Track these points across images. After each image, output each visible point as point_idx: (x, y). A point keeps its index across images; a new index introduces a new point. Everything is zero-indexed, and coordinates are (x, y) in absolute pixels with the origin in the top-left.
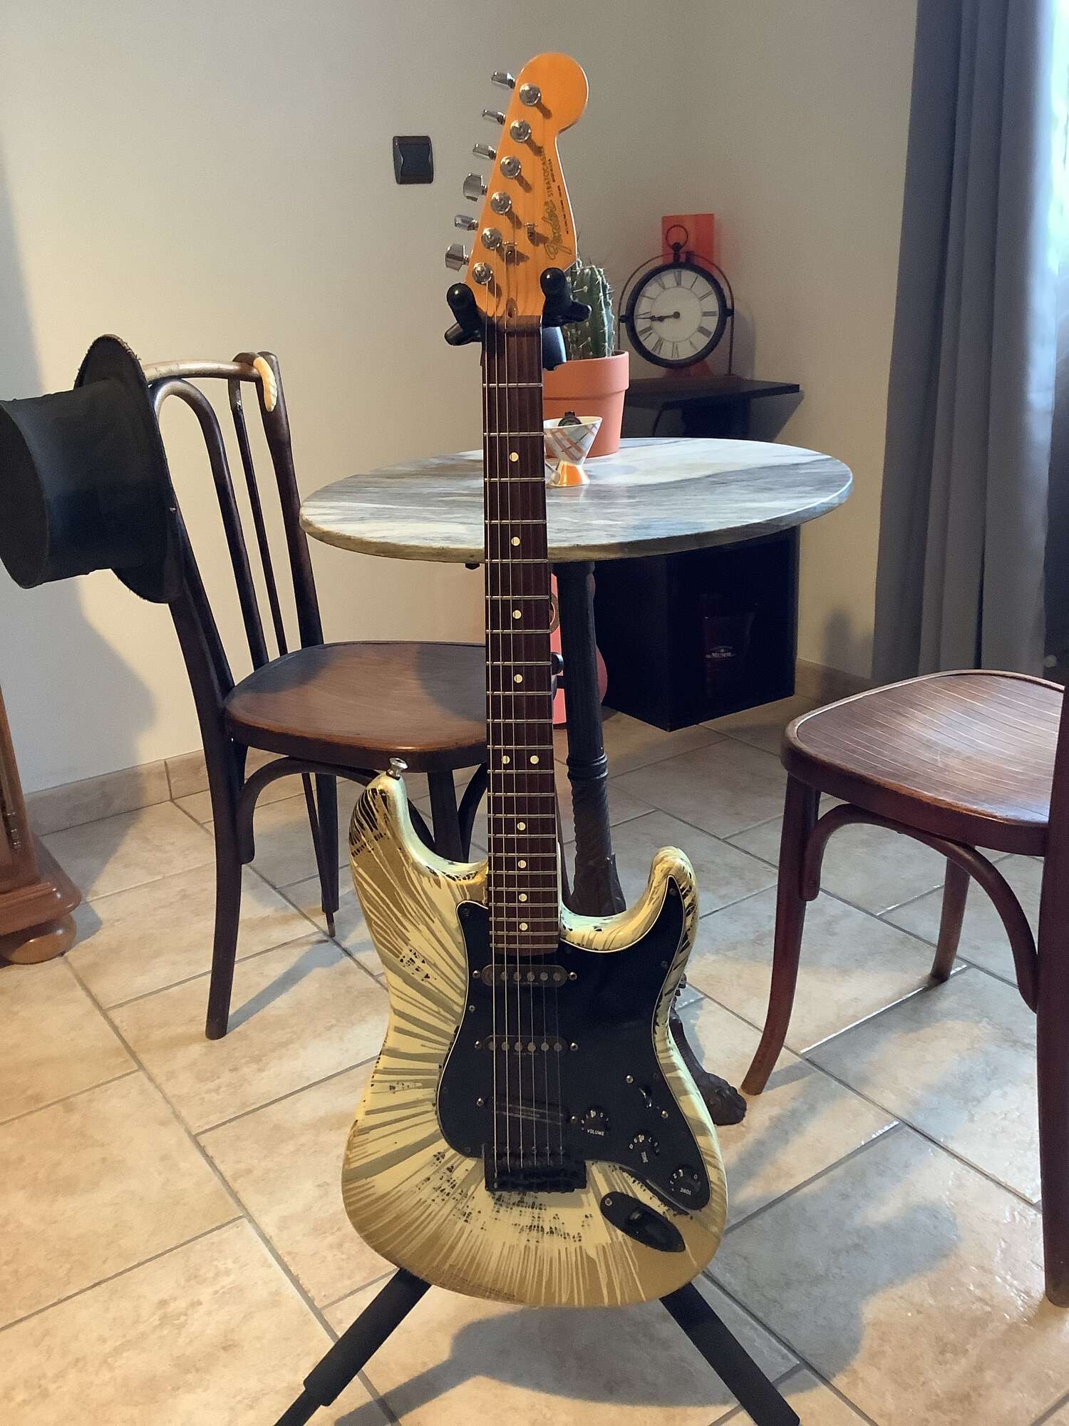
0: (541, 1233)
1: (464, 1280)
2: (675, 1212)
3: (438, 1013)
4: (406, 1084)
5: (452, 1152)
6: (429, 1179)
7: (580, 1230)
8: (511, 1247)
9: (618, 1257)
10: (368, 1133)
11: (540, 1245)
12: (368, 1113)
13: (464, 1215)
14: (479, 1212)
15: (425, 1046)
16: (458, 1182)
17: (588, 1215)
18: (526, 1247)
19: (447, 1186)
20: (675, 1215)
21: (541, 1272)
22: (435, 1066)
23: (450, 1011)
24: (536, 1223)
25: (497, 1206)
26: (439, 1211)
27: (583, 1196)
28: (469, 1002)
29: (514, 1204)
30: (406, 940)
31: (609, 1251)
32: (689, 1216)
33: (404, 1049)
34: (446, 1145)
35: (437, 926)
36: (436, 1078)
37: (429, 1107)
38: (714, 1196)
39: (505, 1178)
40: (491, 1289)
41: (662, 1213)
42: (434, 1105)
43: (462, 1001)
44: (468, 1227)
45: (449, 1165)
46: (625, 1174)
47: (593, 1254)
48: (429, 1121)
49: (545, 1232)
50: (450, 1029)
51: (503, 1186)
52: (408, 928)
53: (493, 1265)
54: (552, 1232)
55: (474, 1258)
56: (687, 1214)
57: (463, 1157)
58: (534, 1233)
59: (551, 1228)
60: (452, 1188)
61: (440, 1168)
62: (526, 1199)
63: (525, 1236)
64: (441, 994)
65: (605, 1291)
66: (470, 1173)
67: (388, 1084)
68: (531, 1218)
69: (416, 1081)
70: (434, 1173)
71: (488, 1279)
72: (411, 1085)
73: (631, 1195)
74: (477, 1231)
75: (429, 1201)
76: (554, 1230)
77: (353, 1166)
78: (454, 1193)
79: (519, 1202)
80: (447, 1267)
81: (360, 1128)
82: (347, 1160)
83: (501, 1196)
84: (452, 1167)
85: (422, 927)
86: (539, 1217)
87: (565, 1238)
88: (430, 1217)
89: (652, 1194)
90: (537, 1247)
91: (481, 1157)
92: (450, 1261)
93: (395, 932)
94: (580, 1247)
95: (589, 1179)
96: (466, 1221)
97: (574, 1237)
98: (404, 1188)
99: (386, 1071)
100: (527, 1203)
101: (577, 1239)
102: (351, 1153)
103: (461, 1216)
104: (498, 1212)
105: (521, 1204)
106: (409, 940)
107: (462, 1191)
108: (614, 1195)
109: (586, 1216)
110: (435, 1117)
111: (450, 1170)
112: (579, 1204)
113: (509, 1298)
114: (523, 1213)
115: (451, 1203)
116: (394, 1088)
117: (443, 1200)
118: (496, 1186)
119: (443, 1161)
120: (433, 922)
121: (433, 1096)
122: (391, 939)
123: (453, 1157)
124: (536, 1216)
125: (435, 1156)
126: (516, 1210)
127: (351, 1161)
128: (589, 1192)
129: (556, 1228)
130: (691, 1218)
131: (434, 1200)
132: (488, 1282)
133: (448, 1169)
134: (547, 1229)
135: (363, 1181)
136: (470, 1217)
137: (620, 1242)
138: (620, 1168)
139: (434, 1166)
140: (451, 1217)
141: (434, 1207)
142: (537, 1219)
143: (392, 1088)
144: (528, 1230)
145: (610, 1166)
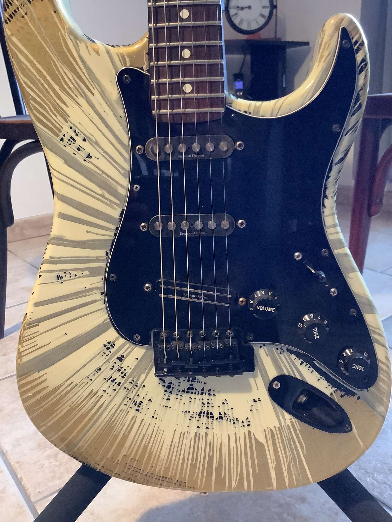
0: (210, 419)
1: (137, 470)
2: (343, 393)
3: (102, 196)
4: (73, 273)
5: (122, 341)
6: (99, 370)
7: (249, 415)
8: (182, 435)
9: (286, 441)
10: (38, 325)
11: (210, 432)
12: (37, 305)
13: (135, 404)
14: (150, 400)
15: (90, 232)
16: (129, 371)
17: (257, 400)
18: (196, 433)
19: (117, 376)
20: (342, 396)
21: (211, 458)
22: (101, 253)
23: (114, 193)
24: (205, 409)
25: (167, 394)
26: (111, 401)
27: (252, 381)
28: (133, 182)
29: (183, 391)
30: (65, 117)
31: (276, 433)
32: (356, 396)
33: (69, 236)
34: (116, 335)
35: (97, 99)
36: (104, 265)
37: (98, 296)
38: (381, 376)
39: (173, 363)
40: (163, 477)
41: (329, 395)
42: (102, 293)
43: (125, 182)
44: (140, 417)
45: (119, 355)
46: (293, 357)
47: (261, 439)
48: (98, 310)
49: (215, 418)
50: (116, 213)
51: (172, 372)
52: (66, 102)
53: (164, 453)
54: (221, 418)
55: (145, 448)
56: (354, 394)
57: (133, 346)
58: (204, 419)
59: (220, 414)
60: (123, 377)
61: (110, 359)
62: (195, 385)
63: (195, 423)
64: (104, 176)
65: (273, 474)
66: (140, 361)
67: (55, 274)
68: (201, 405)
69: (83, 270)
70: (105, 363)
71: (160, 468)
72: (79, 274)
73: (298, 377)
74: (148, 420)
75: (101, 392)
76: (223, 415)
77: (25, 359)
78: (125, 383)
79: (189, 388)
80: (120, 458)
81: (30, 320)
82: (20, 355)
83: (170, 383)
84: (123, 356)
85: (81, 101)
86: (208, 403)
87: (234, 423)
88: (103, 408)
89: (319, 376)
90: (206, 434)
91: (150, 345)
92: (124, 452)
93: (53, 107)
94: (249, 432)
95: (257, 362)
96: (138, 410)
97: (243, 422)
98: (76, 380)
99: (52, 261)
100: (196, 389)
101: (246, 424)
102: (22, 347)
103: (132, 406)
104: (168, 399)
105: (190, 391)
106: (69, 117)
107: (133, 380)
108: (281, 378)
109: (255, 401)
110: (104, 306)
111: (120, 359)
112: (247, 389)
113: (180, 485)
114: (193, 400)
115: (123, 393)
116: (61, 277)
117: (115, 390)
118: (165, 372)
119: (113, 350)
120: (93, 94)
121: (101, 285)
122: (50, 115)
123: (123, 346)
124: (206, 403)
125: (105, 346)
126: (186, 396)
127: (23, 354)
128: (257, 376)
129: (225, 414)
130: (359, 398)
131: (105, 391)
132: (159, 471)
133: (118, 358)
134: (216, 415)
135: (36, 375)
136: (141, 406)
137: (288, 425)
138: (288, 350)
139: (105, 356)
140: (123, 406)
141: (106, 397)
142: (206, 405)
143: (60, 277)
144: (198, 417)
145: (277, 349)
